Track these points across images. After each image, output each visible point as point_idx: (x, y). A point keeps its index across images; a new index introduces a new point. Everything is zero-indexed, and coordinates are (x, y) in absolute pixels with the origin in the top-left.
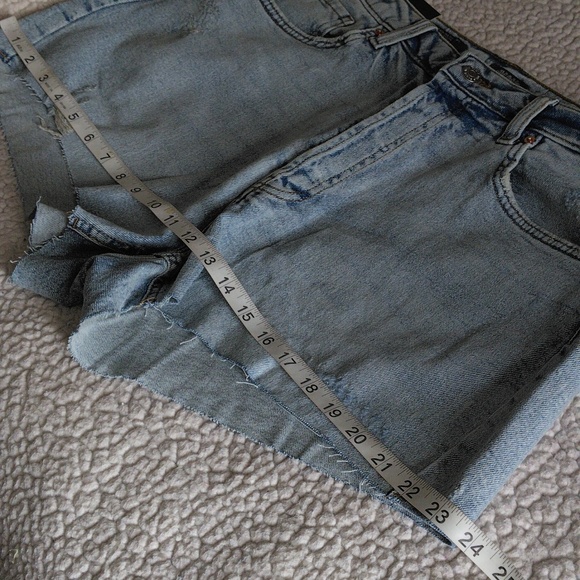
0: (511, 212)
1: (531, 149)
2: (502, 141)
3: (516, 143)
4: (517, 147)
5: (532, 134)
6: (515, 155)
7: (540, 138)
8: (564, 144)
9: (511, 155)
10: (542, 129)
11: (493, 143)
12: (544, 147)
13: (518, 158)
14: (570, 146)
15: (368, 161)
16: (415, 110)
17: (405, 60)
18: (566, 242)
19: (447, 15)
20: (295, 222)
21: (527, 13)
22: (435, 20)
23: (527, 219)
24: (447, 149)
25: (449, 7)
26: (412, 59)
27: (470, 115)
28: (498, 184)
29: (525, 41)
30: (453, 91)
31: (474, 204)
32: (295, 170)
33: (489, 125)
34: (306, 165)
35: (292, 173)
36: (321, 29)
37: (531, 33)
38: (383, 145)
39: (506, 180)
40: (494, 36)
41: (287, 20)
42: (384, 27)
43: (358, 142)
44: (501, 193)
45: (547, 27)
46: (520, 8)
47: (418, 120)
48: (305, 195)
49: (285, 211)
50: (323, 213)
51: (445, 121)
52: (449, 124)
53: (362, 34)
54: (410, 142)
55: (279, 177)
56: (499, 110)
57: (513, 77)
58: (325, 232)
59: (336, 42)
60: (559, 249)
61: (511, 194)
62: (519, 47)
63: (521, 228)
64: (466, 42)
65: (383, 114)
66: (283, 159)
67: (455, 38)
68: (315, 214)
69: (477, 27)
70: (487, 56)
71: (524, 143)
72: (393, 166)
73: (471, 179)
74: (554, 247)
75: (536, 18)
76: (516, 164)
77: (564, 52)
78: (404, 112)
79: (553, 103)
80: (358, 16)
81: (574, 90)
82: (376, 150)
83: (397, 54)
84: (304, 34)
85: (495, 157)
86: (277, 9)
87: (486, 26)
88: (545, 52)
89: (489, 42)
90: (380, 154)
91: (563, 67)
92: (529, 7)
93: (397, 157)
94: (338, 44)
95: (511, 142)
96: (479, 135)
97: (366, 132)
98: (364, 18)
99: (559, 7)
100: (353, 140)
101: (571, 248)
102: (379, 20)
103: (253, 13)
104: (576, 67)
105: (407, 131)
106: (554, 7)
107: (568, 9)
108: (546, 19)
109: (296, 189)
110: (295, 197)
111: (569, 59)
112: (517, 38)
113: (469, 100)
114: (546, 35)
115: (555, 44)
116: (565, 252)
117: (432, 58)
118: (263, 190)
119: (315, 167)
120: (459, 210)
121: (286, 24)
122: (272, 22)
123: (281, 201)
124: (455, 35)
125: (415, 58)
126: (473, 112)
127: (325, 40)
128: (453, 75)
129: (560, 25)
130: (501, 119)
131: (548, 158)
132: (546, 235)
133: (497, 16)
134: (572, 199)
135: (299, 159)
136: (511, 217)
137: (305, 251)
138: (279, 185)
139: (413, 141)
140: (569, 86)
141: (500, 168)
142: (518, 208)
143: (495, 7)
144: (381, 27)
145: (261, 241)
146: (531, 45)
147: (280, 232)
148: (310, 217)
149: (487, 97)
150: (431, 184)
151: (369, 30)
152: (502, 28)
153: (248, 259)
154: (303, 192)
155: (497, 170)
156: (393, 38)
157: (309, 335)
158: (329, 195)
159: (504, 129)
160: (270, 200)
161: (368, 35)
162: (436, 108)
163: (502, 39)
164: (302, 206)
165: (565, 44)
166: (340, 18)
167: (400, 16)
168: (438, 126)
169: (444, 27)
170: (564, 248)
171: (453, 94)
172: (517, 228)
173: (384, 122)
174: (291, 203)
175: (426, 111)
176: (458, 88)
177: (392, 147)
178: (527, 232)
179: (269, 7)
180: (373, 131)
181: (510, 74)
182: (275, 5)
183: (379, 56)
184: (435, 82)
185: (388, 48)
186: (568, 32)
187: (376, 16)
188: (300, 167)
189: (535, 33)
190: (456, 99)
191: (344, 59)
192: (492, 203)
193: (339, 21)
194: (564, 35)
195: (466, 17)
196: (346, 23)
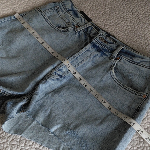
0: (115, 79)
1: (119, 61)
2: (111, 59)
3: (115, 60)
4: (115, 61)
5: (119, 57)
6: (115, 63)
7: (121, 58)
8: (127, 60)
9: (114, 63)
10: (121, 56)
11: (109, 59)
12: (122, 60)
13: (116, 64)
14: (128, 60)
15: (77, 66)
16: (88, 51)
17: (84, 35)
18: (129, 88)
19: (94, 20)
20: (59, 84)
21: (115, 19)
22: (91, 22)
23: (119, 81)
24: (97, 61)
25: (94, 17)
26: (86, 34)
27: (102, 51)
28: (111, 72)
29: (115, 27)
30: (97, 44)
31: (105, 77)
32: (58, 70)
33: (107, 54)
34: (61, 68)
35: (57, 70)
36: (61, 26)
37: (116, 25)
38: (80, 61)
39: (113, 71)
40: (106, 26)
41: (52, 23)
42: (78, 25)
43: (74, 60)
44: (112, 74)
45: (120, 23)
46: (113, 17)
47: (89, 54)
48: (61, 76)
49: (56, 82)
50: (66, 81)
51: (96, 53)
52: (97, 54)
53: (72, 28)
54: (87, 60)
55: (54, 72)
56: (110, 50)
57: (113, 39)
58: (67, 86)
59: (66, 30)
60: (128, 90)
61: (114, 74)
62: (113, 29)
63: (118, 84)
64: (100, 29)
65: (80, 52)
66: (54, 66)
67: (97, 27)
68: (64, 81)
69: (102, 23)
70: (105, 33)
71: (117, 60)
72: (83, 67)
73: (104, 70)
74: (126, 90)
75: (117, 20)
76: (115, 66)
77: (125, 30)
78: (85, 52)
79: (123, 48)
80: (71, 22)
81: (128, 41)
82: (79, 62)
83: (82, 33)
84: (57, 27)
85: (110, 64)
86: (49, 20)
87: (104, 23)
88: (120, 30)
89: (105, 28)
90: (80, 64)
91: (125, 35)
92: (115, 17)
93: (84, 64)
94: (66, 31)
95: (114, 59)
96: (105, 57)
97: (76, 58)
98: (73, 22)
99: (123, 17)
100: (73, 60)
101: (131, 90)
102: (76, 23)
103: (43, 22)
104: (128, 34)
105: (86, 57)
106: (121, 17)
107: (125, 17)
108: (120, 20)
109: (59, 75)
110: (59, 77)
111: (126, 32)
112: (112, 26)
113: (102, 47)
114: (120, 25)
115: (122, 28)
116: (129, 91)
117: (91, 34)
118: (50, 76)
119: (63, 68)
120: (101, 79)
121: (52, 24)
122: (48, 24)
123: (55, 79)
124: (97, 26)
125: (87, 34)
126: (103, 51)
127: (62, 29)
128: (97, 40)
129: (123, 22)
130: (110, 52)
131: (123, 64)
132: (124, 86)
133: (107, 20)
134: (130, 76)
135: (59, 67)
136: (115, 80)
137: (62, 93)
138: (54, 74)
139: (88, 59)
140: (127, 40)
141: (111, 67)
142: (116, 78)
143: (106, 17)
144: (77, 25)
145: (51, 90)
146: (116, 28)
147: (55, 87)
148: (63, 82)
149: (106, 46)
150: (94, 72)
151: (74, 26)
152: (108, 24)
153: (47, 96)
154: (60, 76)
155: (110, 68)
156: (81, 29)
157: (65, 118)
158: (67, 76)
159: (111, 55)
160: (52, 79)
161: (74, 28)
162: (93, 50)
163: (109, 27)
164: (61, 79)
165: (125, 27)
166: (66, 23)
167: (82, 22)
168: (94, 55)
169: (93, 24)
170: (129, 90)
171: (98, 45)
172: (116, 84)
173: (80, 55)
174: (58, 79)
175: (91, 51)
176: (99, 44)
177: (83, 61)
178: (119, 85)
179: (47, 20)
180: (78, 57)
181: (112, 38)
182: (48, 19)
183: (77, 34)
184: (93, 42)
185: (79, 31)
186: (125, 24)
187: (75, 22)
188: (59, 69)
189: (117, 25)
190: (98, 47)
191: (68, 35)
192: (110, 77)
193: (66, 24)
194: (124, 25)
195: (99, 20)
196: (68, 24)
